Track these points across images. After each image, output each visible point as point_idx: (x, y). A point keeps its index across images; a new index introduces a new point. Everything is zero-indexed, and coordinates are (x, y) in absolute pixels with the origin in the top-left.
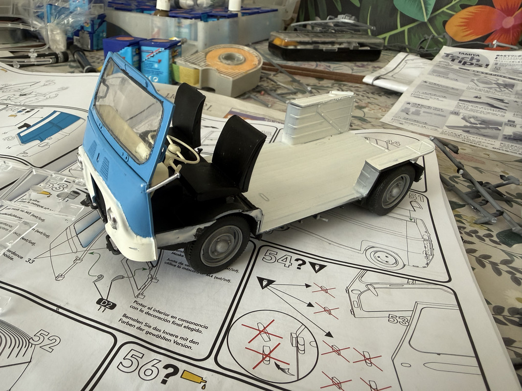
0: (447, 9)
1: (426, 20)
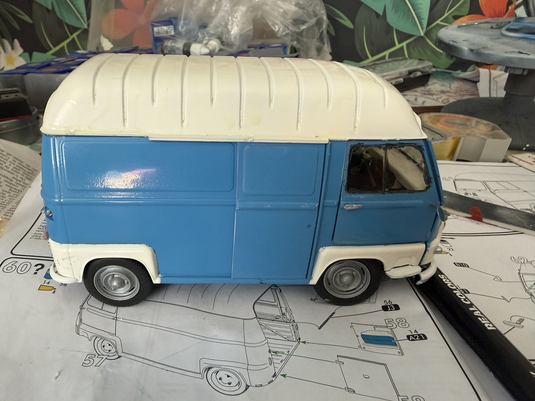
0: (441, 21)
1: (422, 34)
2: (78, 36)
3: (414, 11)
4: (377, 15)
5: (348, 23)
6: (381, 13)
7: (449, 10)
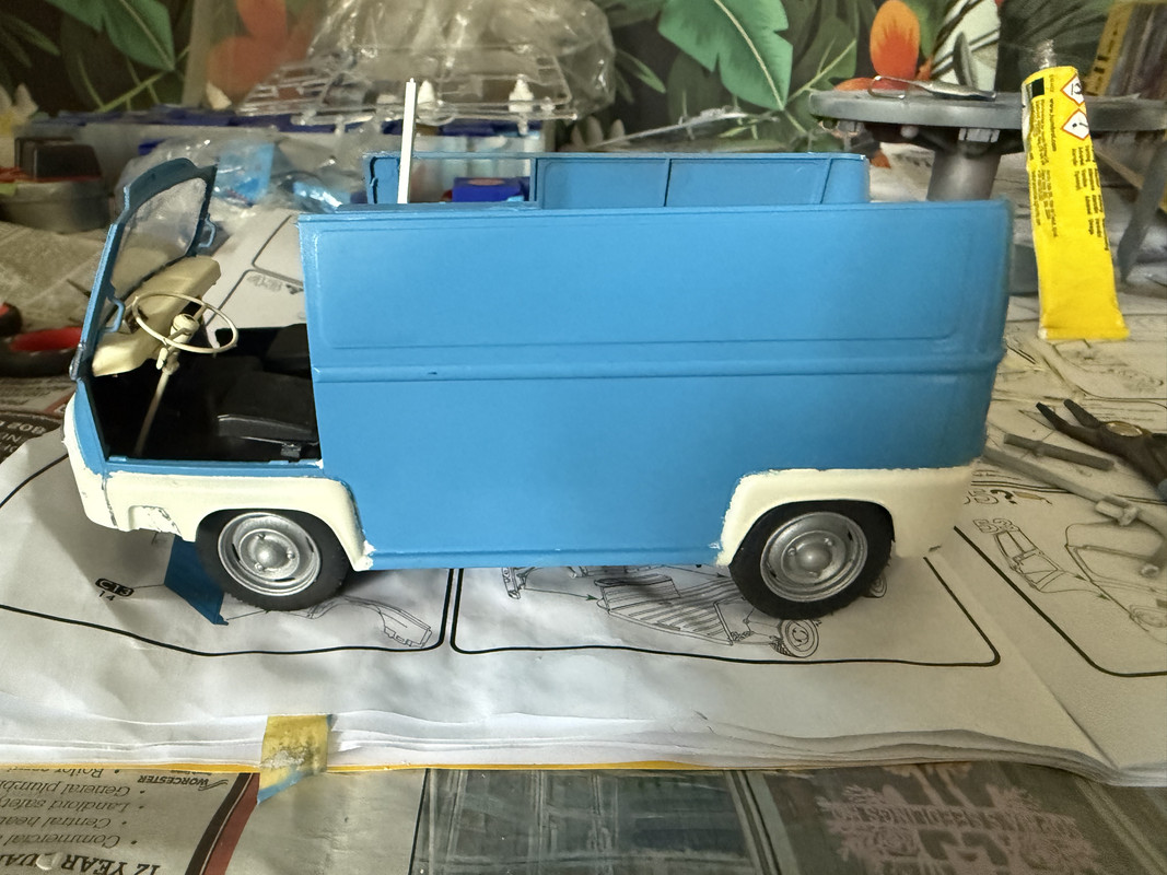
0: (812, 87)
1: (781, 106)
2: (155, 85)
3: (766, 65)
4: (705, 71)
5: (652, 81)
6: (711, 67)
7: (823, 68)
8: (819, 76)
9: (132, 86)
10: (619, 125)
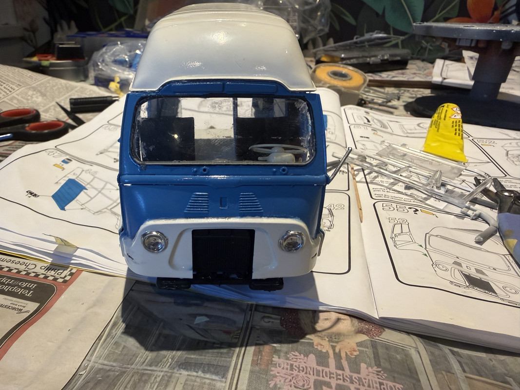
0: (433, 21)
2: (125, 20)
3: (410, 12)
4: (377, 14)
5: (351, 20)
6: (380, 12)
7: (440, 12)
8: (437, 16)
9: (115, 21)
10: (331, 40)
